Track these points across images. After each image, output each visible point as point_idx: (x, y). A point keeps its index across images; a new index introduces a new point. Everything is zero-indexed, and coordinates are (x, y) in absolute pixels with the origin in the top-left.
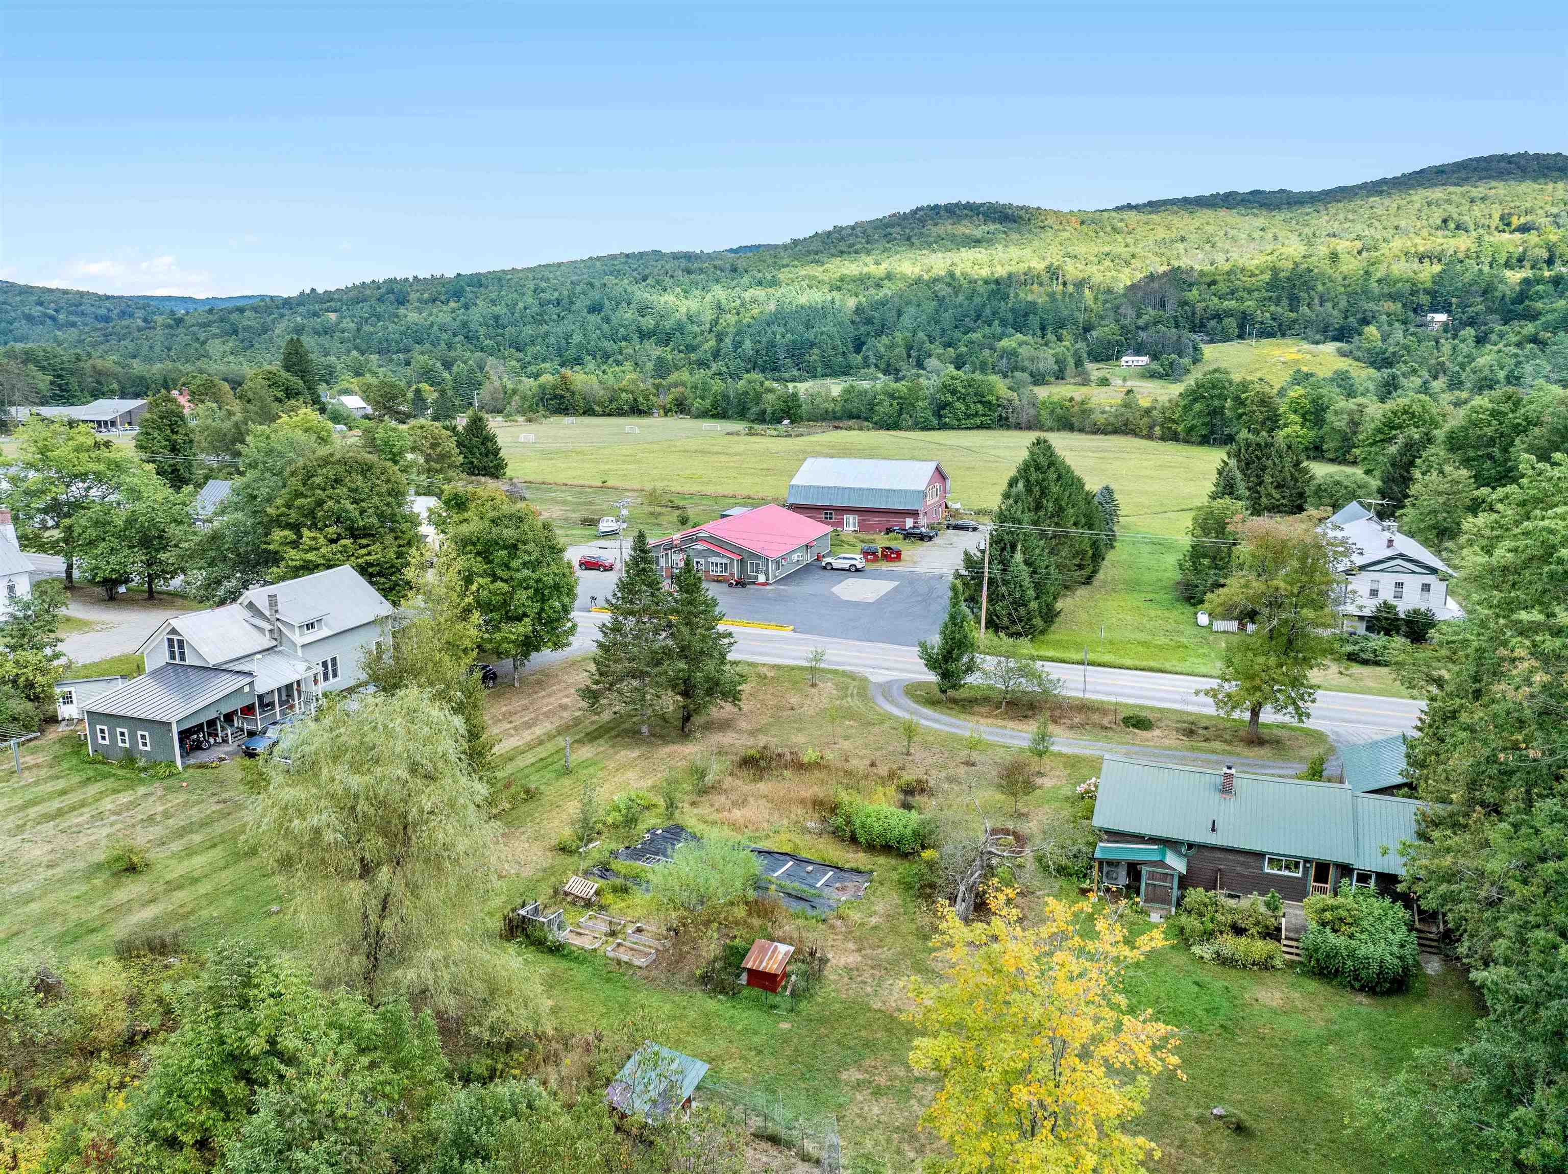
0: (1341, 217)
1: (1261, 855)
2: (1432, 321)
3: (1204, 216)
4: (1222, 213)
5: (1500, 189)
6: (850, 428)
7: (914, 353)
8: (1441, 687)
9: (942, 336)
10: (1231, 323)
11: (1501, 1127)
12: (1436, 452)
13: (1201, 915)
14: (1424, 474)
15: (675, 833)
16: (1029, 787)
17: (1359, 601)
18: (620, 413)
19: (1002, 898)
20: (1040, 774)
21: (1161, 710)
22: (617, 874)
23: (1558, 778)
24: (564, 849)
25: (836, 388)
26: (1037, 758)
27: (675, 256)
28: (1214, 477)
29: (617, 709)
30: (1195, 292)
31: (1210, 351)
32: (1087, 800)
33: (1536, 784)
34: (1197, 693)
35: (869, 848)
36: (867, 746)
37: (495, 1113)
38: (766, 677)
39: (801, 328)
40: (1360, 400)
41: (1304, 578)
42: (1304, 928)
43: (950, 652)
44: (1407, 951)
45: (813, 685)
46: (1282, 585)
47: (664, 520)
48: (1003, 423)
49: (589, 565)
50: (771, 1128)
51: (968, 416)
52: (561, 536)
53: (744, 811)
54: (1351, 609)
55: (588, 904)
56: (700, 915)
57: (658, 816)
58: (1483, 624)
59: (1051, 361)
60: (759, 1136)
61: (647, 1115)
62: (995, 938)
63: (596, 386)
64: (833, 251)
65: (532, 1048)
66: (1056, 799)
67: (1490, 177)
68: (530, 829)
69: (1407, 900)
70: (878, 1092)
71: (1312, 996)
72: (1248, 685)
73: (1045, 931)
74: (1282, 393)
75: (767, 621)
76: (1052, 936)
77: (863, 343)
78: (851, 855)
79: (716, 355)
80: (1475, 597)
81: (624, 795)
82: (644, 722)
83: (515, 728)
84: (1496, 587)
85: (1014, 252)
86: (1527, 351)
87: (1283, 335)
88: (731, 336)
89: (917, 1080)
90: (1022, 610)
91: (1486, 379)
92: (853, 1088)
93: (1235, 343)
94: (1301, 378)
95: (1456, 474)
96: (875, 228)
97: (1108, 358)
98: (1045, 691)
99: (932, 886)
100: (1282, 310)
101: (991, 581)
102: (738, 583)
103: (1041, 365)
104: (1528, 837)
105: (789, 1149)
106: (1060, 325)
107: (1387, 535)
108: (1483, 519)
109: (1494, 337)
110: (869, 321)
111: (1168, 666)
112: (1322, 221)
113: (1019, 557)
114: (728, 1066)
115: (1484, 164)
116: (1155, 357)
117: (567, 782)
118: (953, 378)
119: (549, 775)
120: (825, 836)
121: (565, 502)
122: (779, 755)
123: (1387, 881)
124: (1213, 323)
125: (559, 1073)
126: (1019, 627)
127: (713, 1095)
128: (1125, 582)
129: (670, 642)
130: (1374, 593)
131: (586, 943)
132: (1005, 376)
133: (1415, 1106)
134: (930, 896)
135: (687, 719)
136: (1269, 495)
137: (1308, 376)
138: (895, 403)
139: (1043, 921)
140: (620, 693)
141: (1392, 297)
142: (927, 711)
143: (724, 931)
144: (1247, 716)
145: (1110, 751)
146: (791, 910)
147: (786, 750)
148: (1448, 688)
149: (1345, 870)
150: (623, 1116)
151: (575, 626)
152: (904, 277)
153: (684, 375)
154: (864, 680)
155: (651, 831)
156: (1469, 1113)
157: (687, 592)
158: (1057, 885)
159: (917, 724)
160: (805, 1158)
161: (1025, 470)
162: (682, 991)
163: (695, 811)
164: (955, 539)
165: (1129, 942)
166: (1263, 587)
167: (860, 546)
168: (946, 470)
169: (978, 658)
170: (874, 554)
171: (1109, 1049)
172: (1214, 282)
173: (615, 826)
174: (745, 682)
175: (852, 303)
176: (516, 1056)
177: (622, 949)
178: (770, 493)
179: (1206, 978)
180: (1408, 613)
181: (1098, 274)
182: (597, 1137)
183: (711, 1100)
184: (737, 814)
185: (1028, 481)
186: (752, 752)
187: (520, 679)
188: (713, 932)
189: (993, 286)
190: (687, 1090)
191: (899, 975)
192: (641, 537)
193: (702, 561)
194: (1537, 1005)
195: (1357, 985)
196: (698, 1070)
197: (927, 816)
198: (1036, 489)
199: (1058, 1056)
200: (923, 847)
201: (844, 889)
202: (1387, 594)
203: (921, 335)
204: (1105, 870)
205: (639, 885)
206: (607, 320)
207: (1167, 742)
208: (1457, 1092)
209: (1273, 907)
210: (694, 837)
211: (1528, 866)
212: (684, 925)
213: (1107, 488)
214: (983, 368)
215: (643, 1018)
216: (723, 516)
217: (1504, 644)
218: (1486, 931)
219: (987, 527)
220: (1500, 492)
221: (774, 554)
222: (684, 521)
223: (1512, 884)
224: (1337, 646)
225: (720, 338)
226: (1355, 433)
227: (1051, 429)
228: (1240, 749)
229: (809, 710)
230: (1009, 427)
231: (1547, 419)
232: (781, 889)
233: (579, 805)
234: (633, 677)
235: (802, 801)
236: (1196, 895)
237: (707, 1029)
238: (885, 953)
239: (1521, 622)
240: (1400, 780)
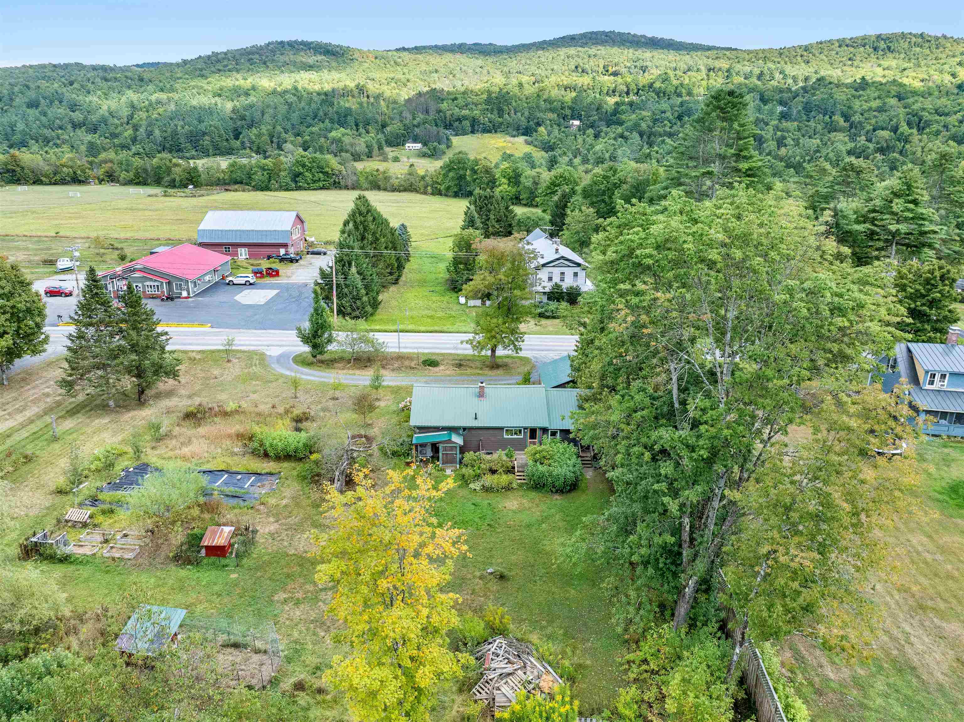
0: (523, 62)
1: (501, 429)
2: (572, 125)
3: (448, 57)
4: (458, 56)
5: (602, 51)
6: (236, 190)
7: (275, 140)
8: (585, 327)
9: (293, 129)
10: (467, 124)
11: (623, 547)
12: (577, 199)
13: (473, 466)
14: (572, 211)
15: (143, 469)
16: (372, 408)
17: (543, 284)
18: (63, 182)
19: (361, 475)
20: (378, 399)
21: (442, 354)
22: (103, 502)
23: (641, 369)
24: (60, 492)
25: (224, 163)
26: (375, 391)
27: (94, 68)
28: (463, 217)
29: (88, 391)
30: (445, 104)
31: (456, 141)
32: (406, 411)
33: (631, 374)
34: (462, 342)
35: (278, 458)
36: (268, 396)
37: (33, 677)
38: (195, 359)
39: (195, 122)
40: (537, 170)
41: (514, 273)
42: (526, 465)
43: (316, 332)
44: (576, 469)
45: (229, 361)
46: (503, 277)
47: (108, 258)
48: (337, 185)
49: (53, 293)
50: (233, 639)
51: (314, 182)
52: (27, 274)
53: (190, 448)
54: (539, 289)
55: (85, 525)
56: (168, 518)
57: (128, 460)
58: (603, 292)
59: (364, 145)
60: (225, 646)
61: (148, 650)
62: (360, 499)
63: (41, 163)
64: (213, 69)
65: (55, 627)
66: (388, 413)
67: (597, 43)
68: (31, 482)
69: (574, 441)
70: (298, 603)
71: (532, 500)
72: (489, 335)
73: (388, 490)
74: (497, 166)
75: (192, 322)
76: (393, 492)
77: (240, 133)
78: (265, 465)
79: (134, 140)
80: (599, 278)
81: (102, 450)
82: (110, 398)
83: (9, 414)
84: (609, 272)
85: (335, 75)
86: (619, 143)
87: (496, 132)
88: (144, 127)
89: (321, 590)
90: (358, 303)
91: (600, 158)
92: (282, 603)
93: (469, 136)
94: (507, 157)
95: (587, 211)
96: (241, 55)
97: (398, 145)
98: (376, 350)
99: (318, 475)
100: (494, 116)
101: (338, 286)
102: (168, 298)
103: (357, 149)
104: (628, 401)
105: (246, 648)
106: (367, 123)
107: (555, 246)
108: (601, 235)
109: (603, 134)
110: (243, 118)
111: (445, 328)
112: (513, 64)
113: (354, 270)
114: (199, 608)
115: (594, 36)
116: (425, 144)
117: (56, 446)
118: (302, 156)
119: (40, 443)
120: (247, 455)
121: (27, 249)
122: (210, 409)
123: (565, 432)
124: (457, 123)
125: (79, 639)
126: (357, 313)
127: (191, 628)
128: (419, 281)
129: (123, 342)
130: (550, 279)
131: (87, 551)
132: (336, 156)
133: (584, 545)
134: (318, 481)
135: (142, 392)
136: (493, 226)
137: (510, 156)
138: (265, 173)
139: (387, 484)
140: (90, 381)
141: (552, 110)
142: (306, 370)
143: (186, 526)
144: (489, 353)
145: (416, 381)
146: (230, 505)
147: (215, 405)
148: (589, 328)
149: (545, 430)
150: (130, 655)
151: (47, 337)
152: (264, 90)
153: (111, 155)
154: (263, 354)
155: (126, 470)
156: (610, 544)
157: (131, 307)
158: (393, 463)
159: (300, 379)
160: (257, 651)
161: (353, 215)
162: (162, 569)
163: (156, 452)
164: (313, 261)
165: (435, 488)
166: (493, 280)
167: (251, 268)
168: (303, 217)
169: (334, 334)
170: (261, 273)
171: (429, 549)
172: (456, 99)
173: (98, 471)
174: (180, 363)
175: (229, 106)
176: (43, 636)
177: (114, 550)
178: (184, 237)
179: (477, 500)
180: (567, 289)
181: (388, 91)
182: (114, 673)
183: (190, 631)
184: (186, 450)
185: (355, 222)
186: (192, 409)
187: (8, 379)
188: (178, 527)
189: (323, 97)
190: (174, 628)
191: (303, 532)
192: (92, 271)
193: (140, 285)
194: (636, 484)
195: (554, 490)
196: (179, 615)
197: (312, 433)
198: (361, 227)
199: (402, 559)
200: (311, 453)
201: (263, 486)
202: (556, 279)
203: (279, 128)
204: (419, 449)
205: (121, 506)
206: (45, 114)
207: (448, 372)
208: (603, 534)
209: (509, 456)
210: (157, 469)
211: (629, 416)
212: (157, 527)
213: (403, 225)
214: (321, 150)
215: (136, 590)
216: (152, 253)
217: (613, 302)
218: (612, 452)
219: (333, 252)
220: (609, 221)
221: (193, 277)
222: (123, 258)
223: (623, 426)
224: (533, 309)
225: (136, 128)
226: (536, 189)
227: (367, 189)
228: (487, 372)
229: (228, 377)
230: (340, 188)
231: (629, 180)
232: (222, 492)
233: (68, 461)
234: (98, 368)
235: (230, 436)
236: (469, 456)
237: (181, 589)
238: (292, 520)
239: (620, 290)
240: (569, 379)
